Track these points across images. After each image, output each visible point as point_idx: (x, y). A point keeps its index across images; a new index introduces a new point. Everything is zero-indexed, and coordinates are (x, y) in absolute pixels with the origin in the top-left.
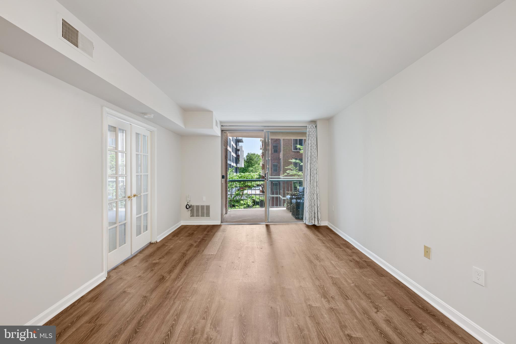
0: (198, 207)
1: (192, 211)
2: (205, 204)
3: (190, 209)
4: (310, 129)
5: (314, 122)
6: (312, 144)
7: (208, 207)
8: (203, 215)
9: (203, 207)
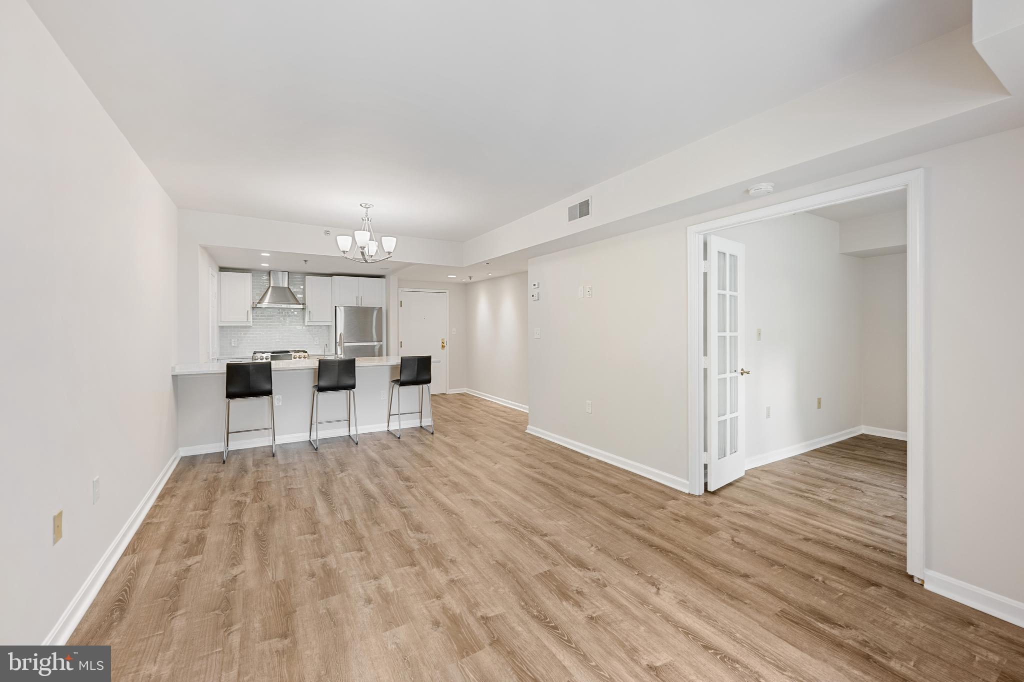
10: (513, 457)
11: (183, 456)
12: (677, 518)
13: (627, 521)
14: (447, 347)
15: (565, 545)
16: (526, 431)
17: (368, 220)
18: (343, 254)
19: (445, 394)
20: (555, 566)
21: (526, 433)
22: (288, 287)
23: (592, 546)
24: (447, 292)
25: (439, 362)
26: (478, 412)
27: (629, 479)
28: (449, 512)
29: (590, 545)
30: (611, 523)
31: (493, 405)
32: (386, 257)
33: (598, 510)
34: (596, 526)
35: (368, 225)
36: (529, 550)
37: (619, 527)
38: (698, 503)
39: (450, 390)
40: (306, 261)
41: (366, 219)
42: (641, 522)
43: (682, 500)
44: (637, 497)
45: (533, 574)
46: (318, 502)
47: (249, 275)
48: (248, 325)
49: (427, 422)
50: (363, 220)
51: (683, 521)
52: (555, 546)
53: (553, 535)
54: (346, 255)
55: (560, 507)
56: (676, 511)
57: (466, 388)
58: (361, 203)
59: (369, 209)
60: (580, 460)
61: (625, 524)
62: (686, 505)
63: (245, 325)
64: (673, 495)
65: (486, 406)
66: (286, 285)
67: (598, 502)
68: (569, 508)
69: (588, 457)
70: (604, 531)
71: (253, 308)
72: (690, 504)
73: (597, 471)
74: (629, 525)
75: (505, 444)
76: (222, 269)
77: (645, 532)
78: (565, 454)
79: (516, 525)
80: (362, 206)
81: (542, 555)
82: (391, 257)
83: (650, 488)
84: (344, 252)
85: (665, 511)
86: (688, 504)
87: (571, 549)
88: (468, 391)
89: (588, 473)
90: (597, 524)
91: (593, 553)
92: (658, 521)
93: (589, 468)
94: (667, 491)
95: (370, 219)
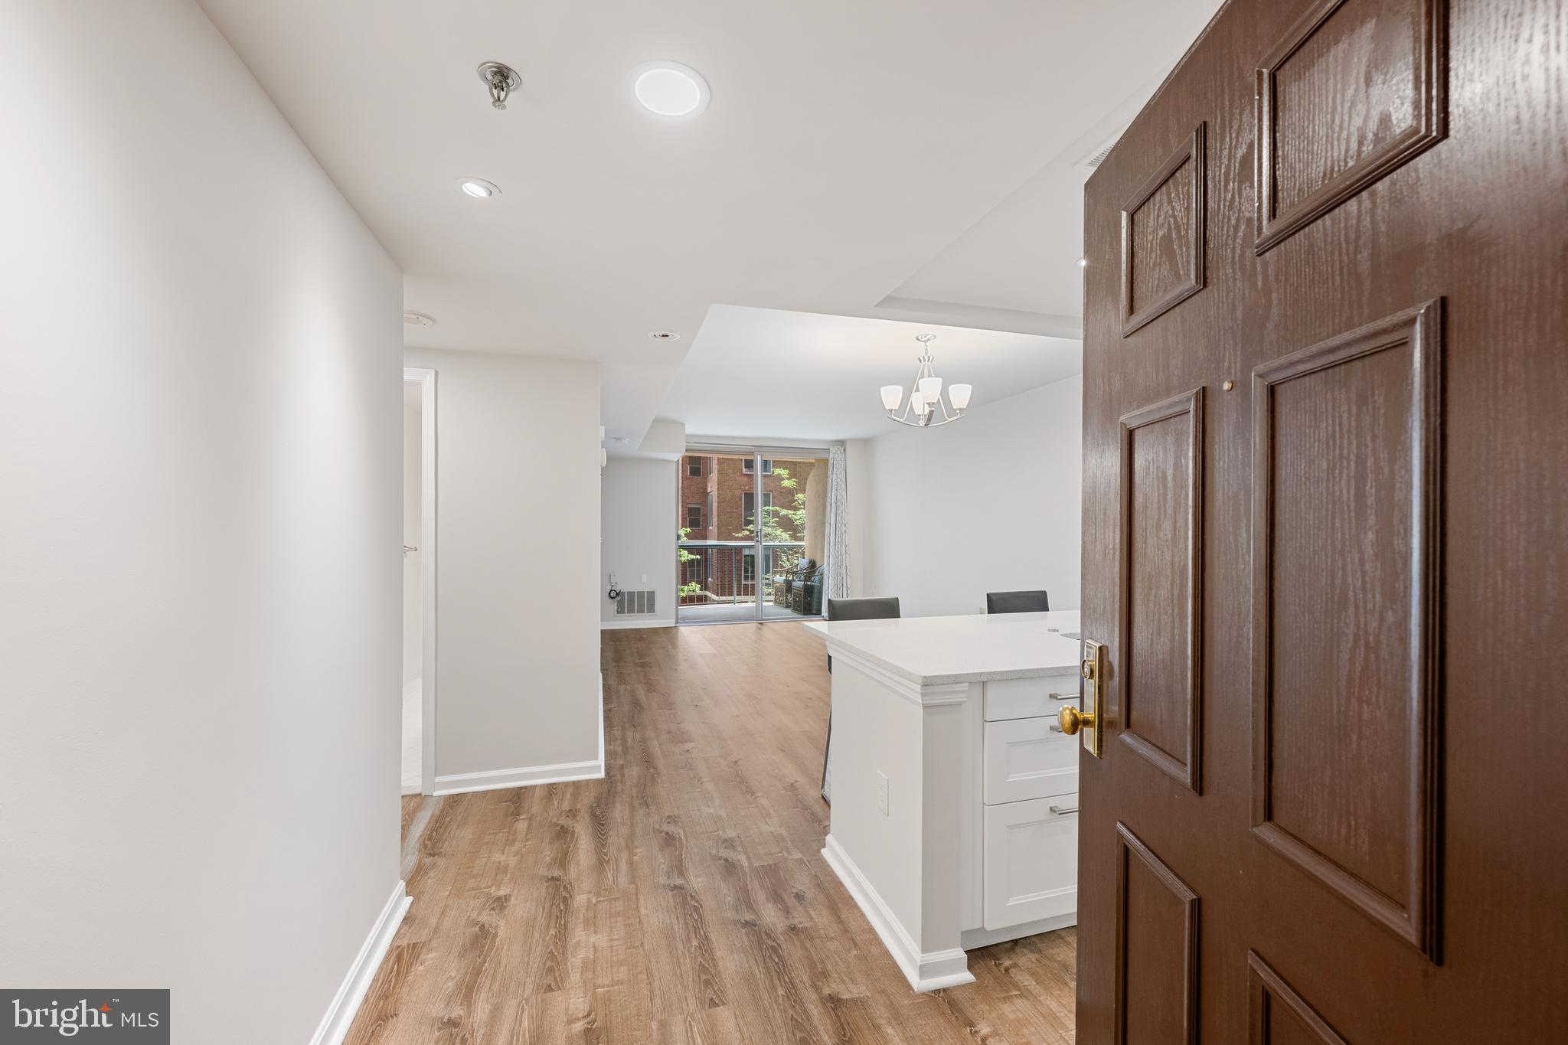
0: (631, 594)
1: (621, 605)
2: (646, 589)
3: (618, 598)
4: (834, 455)
5: (841, 443)
6: (839, 480)
7: (651, 595)
8: (641, 610)
9: (641, 594)
17: (929, 359)
35: (928, 366)
41: (926, 358)
50: (920, 361)
59: (928, 343)
80: (919, 340)
95: (931, 358)
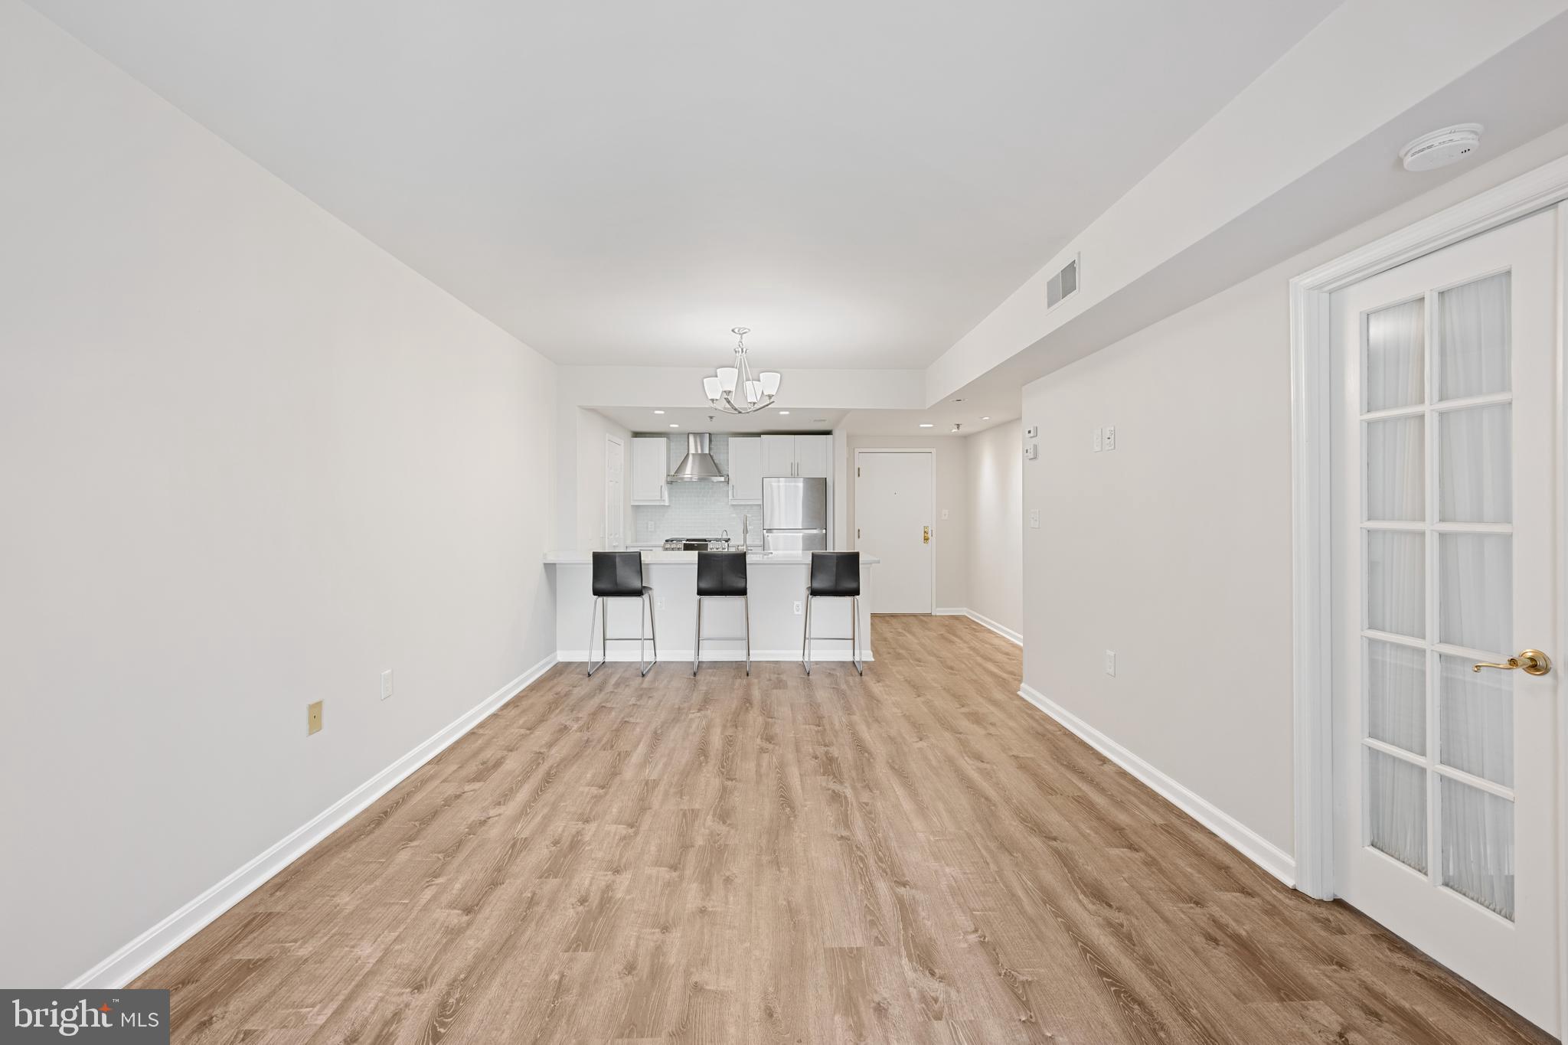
10: (961, 733)
11: (561, 661)
12: (1219, 935)
13: (1090, 906)
14: (933, 540)
15: (923, 914)
16: (1019, 693)
18: (712, 405)
19: (930, 615)
20: (875, 945)
21: (1018, 695)
22: (710, 454)
23: (976, 931)
24: (934, 451)
25: (879, 562)
26: (962, 649)
27: (1161, 822)
28: (785, 799)
29: (971, 928)
30: (1049, 898)
31: (996, 641)
32: (766, 404)
33: (1041, 866)
34: (1013, 895)
36: (855, 901)
37: (1059, 912)
38: (1307, 917)
39: (938, 609)
40: (711, 417)
42: (1118, 917)
43: (1263, 899)
44: (1151, 863)
45: (828, 945)
46: (641, 745)
47: (663, 440)
48: (662, 504)
49: (867, 655)
50: (736, 352)
51: (1226, 946)
52: (905, 910)
53: (915, 887)
54: (714, 405)
55: (974, 844)
56: (1226, 919)
57: (965, 609)
58: (733, 327)
60: (1082, 762)
61: (1080, 910)
62: (1266, 912)
63: (658, 504)
64: (1247, 880)
65: (983, 641)
66: (707, 451)
67: (1057, 852)
68: (987, 848)
69: (1104, 760)
70: (1022, 911)
71: (670, 483)
72: (1280, 914)
73: (1102, 791)
74: (1085, 914)
75: (963, 710)
76: (637, 434)
77: (1113, 940)
78: (1062, 745)
79: (868, 851)
81: (869, 918)
82: (773, 402)
83: (1199, 854)
84: (713, 400)
85: (1198, 910)
86: (1272, 911)
87: (928, 924)
88: (968, 612)
89: (1080, 789)
90: (1020, 893)
91: (966, 945)
92: (1162, 925)
93: (1091, 781)
94: (1237, 868)
95: (744, 350)
